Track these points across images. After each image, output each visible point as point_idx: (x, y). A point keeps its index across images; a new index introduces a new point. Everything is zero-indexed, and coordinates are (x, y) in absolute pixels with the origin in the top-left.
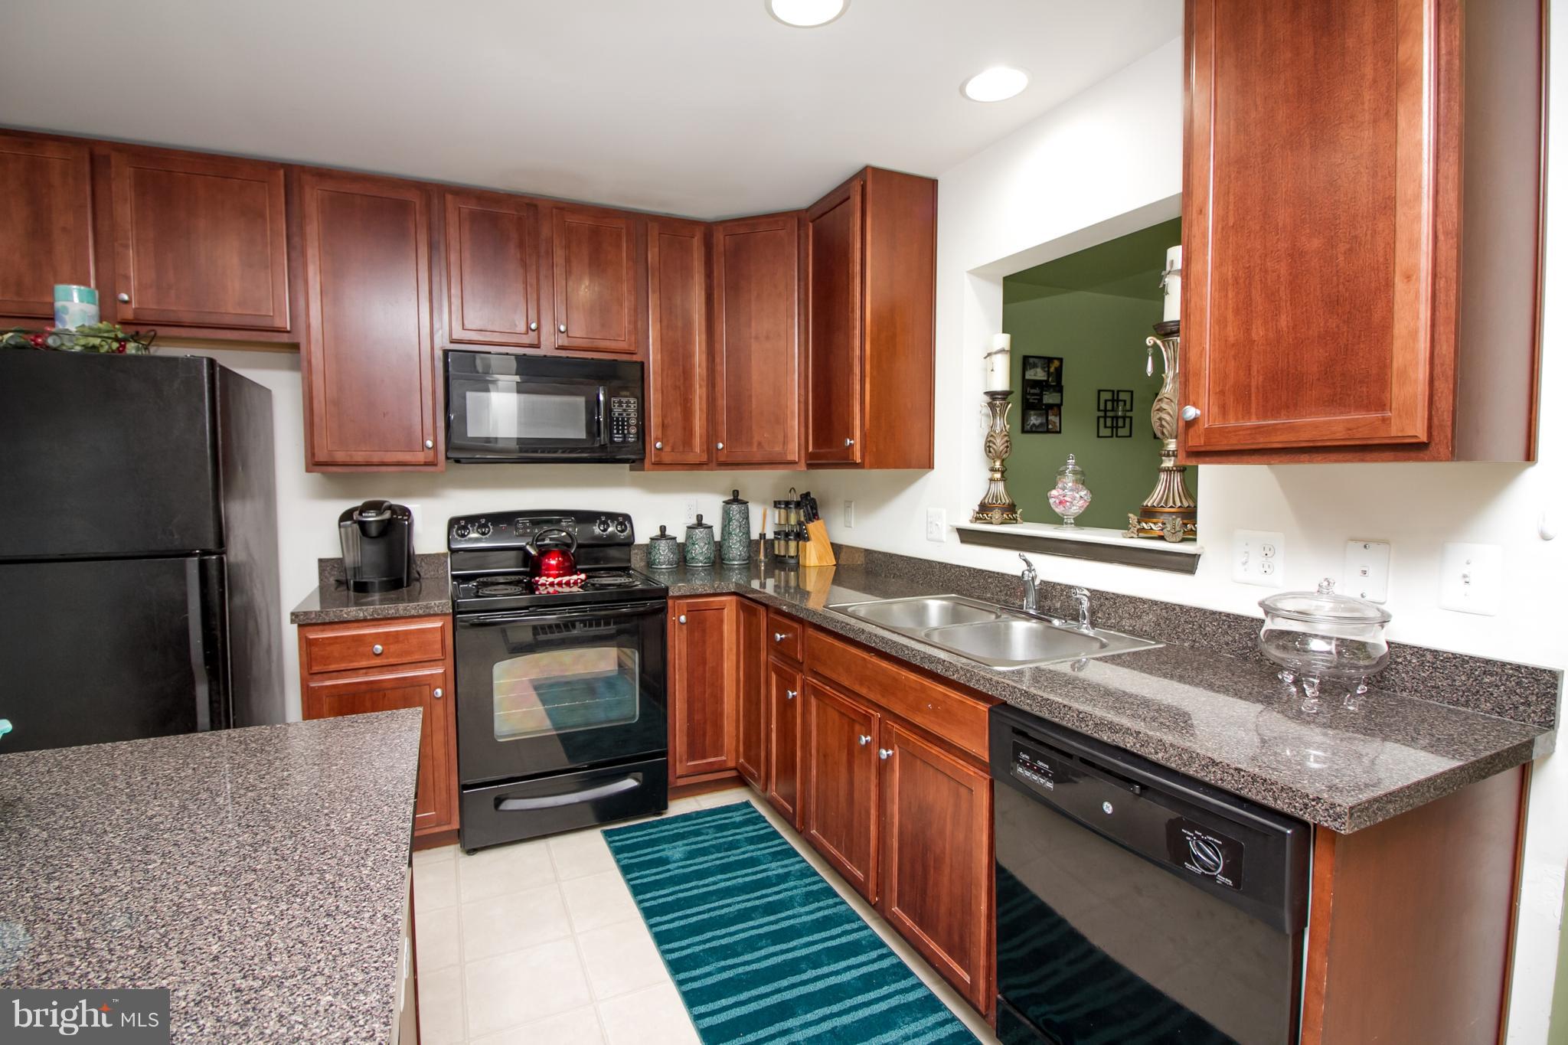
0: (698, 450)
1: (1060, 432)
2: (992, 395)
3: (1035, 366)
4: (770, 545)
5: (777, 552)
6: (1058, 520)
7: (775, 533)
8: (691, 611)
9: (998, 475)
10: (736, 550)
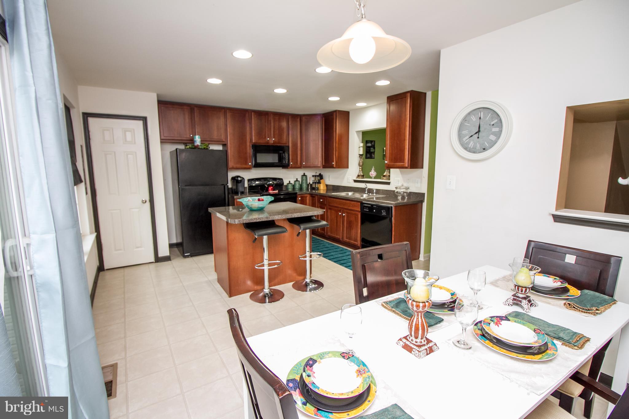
0: (299, 164)
1: (374, 158)
2: (360, 155)
3: (368, 143)
4: (311, 185)
5: (313, 187)
6: (371, 178)
7: (313, 182)
8: (301, 197)
9: (361, 170)
10: (304, 186)
